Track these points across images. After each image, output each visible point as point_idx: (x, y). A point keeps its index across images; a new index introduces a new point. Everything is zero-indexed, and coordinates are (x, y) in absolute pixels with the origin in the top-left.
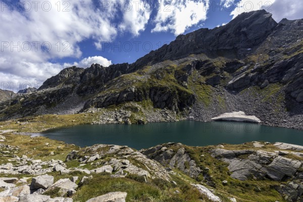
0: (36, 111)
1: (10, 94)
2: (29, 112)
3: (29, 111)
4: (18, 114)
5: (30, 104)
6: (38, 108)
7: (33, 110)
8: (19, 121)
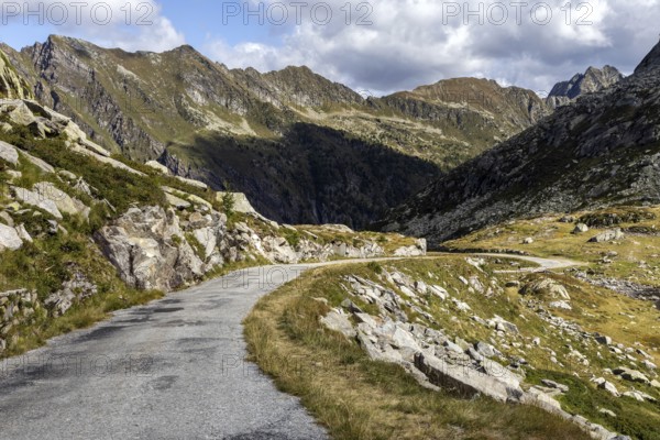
0: (631, 180)
1: (526, 102)
2: (605, 185)
3: (603, 176)
4: (563, 188)
5: (609, 143)
6: (640, 167)
7: (619, 175)
8: (582, 220)
